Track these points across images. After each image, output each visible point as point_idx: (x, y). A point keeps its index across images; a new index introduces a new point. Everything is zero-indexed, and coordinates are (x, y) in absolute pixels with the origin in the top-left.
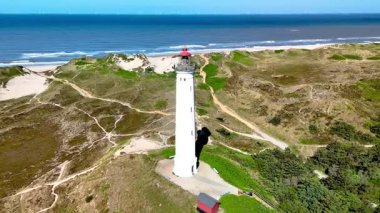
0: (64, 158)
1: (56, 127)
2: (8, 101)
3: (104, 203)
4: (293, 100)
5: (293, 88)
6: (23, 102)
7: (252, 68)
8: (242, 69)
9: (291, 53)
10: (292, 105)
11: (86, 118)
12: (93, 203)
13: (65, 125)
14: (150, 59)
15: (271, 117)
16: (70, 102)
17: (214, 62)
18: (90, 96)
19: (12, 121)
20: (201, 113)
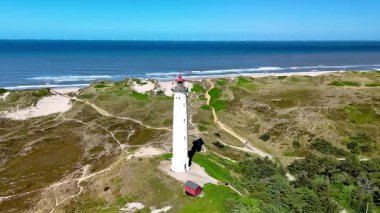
0: (86, 162)
1: (79, 139)
2: (39, 118)
3: (118, 191)
4: (283, 120)
5: (287, 111)
6: (51, 119)
7: (254, 93)
8: (244, 93)
9: (294, 79)
10: (281, 124)
11: (104, 132)
12: (109, 191)
13: (86, 137)
14: (161, 84)
15: (261, 134)
16: (90, 120)
17: (219, 87)
18: (107, 114)
19: (43, 134)
20: (201, 129)
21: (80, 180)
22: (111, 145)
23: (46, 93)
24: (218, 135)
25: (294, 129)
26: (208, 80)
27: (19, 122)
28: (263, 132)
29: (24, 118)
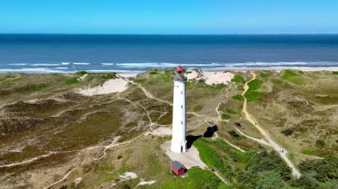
0: (119, 134)
5: (325, 107)
8: (286, 86)
11: (143, 111)
15: (285, 128)
18: (151, 97)
19: (99, 108)
20: (224, 117)
22: (143, 122)
23: (113, 76)
25: (323, 127)
26: (252, 73)
27: (86, 98)
28: (287, 126)
29: (91, 95)
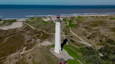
0: (25, 46)
1: (24, 37)
2: (12, 29)
3: (34, 59)
5: (96, 28)
6: (15, 30)
7: (84, 21)
8: (80, 22)
9: (97, 17)
10: (95, 33)
11: (32, 35)
12: (31, 59)
14: (52, 18)
15: (87, 37)
16: (28, 30)
17: (72, 19)
18: (34, 28)
19: (12, 35)
20: (66, 34)
21: (22, 53)
22: (34, 40)
23: (15, 21)
24: (72, 37)
25: (99, 35)
26: (68, 17)
27: (5, 31)
29: (7, 29)
